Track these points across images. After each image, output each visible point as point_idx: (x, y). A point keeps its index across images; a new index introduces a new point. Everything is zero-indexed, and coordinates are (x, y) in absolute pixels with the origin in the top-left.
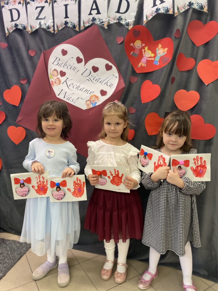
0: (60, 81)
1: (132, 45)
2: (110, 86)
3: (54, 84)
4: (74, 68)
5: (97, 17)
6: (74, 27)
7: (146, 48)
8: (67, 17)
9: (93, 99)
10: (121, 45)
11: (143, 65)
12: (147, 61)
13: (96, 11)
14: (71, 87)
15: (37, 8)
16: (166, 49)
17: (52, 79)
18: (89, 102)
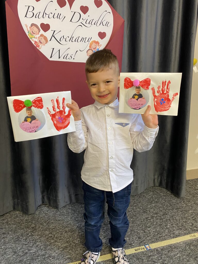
2: (107, 25)
3: (39, 46)
4: (59, 16)
14: (63, 42)
17: (34, 39)
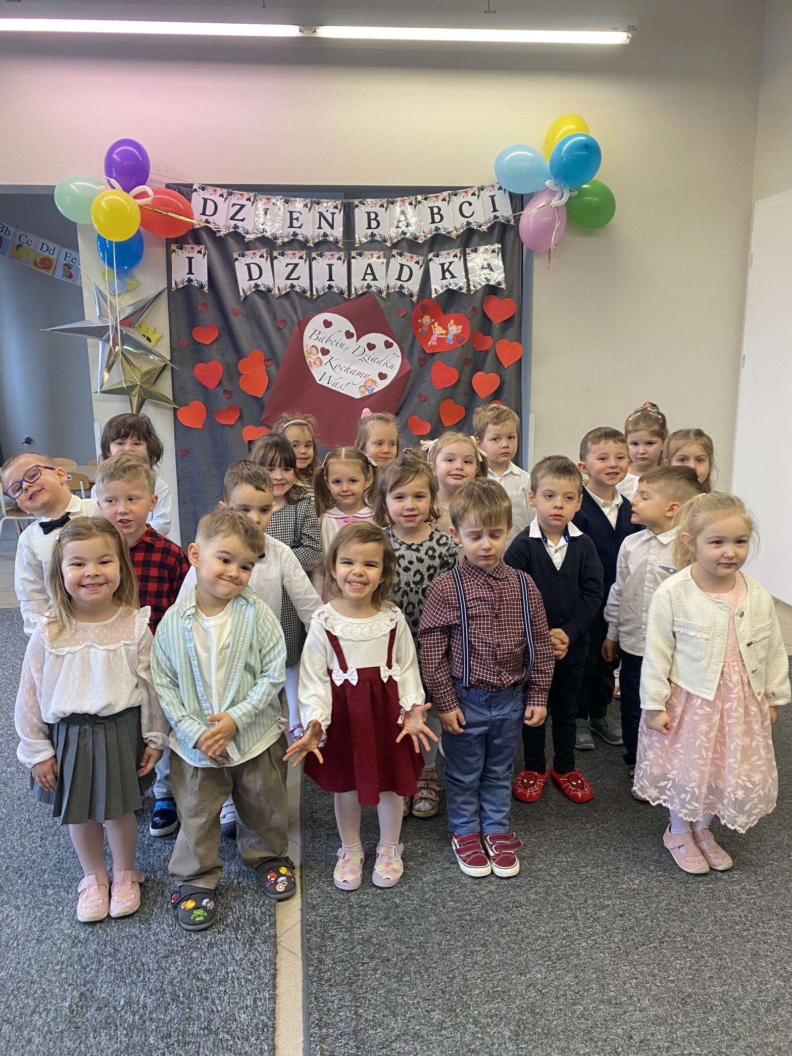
0: (321, 362)
1: (419, 321)
2: (392, 367)
3: (312, 366)
4: (342, 345)
5: (372, 283)
6: (342, 293)
7: (436, 324)
8: (331, 279)
9: (369, 384)
10: (403, 319)
11: (434, 344)
12: (438, 338)
13: (371, 277)
14: (338, 370)
15: (288, 265)
16: (460, 327)
17: (310, 359)
18: (363, 388)
